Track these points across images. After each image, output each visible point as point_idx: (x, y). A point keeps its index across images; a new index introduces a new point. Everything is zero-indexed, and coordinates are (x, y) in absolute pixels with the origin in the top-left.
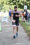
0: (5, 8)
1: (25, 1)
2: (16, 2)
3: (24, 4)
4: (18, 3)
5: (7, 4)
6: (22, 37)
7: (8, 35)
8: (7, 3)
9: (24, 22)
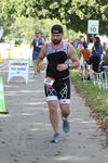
0: (18, 28)
1: (92, 3)
2: (61, 6)
3: (89, 16)
4: (66, 11)
5: (27, 16)
6: (80, 134)
7: (32, 127)
8: (28, 12)
9: (89, 79)
